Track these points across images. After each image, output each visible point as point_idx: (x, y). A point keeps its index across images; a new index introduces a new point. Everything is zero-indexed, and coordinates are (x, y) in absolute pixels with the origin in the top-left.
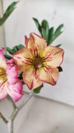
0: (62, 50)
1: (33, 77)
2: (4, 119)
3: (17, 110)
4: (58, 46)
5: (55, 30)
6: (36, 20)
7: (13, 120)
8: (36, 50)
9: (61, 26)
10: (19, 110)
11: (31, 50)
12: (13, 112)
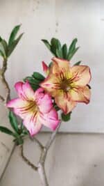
0: (87, 67)
1: (66, 101)
2: (33, 166)
3: (45, 150)
4: (78, 64)
5: (68, 47)
6: (45, 41)
7: (43, 164)
8: (62, 73)
9: (75, 41)
10: (47, 150)
11: (57, 75)
12: (41, 155)
